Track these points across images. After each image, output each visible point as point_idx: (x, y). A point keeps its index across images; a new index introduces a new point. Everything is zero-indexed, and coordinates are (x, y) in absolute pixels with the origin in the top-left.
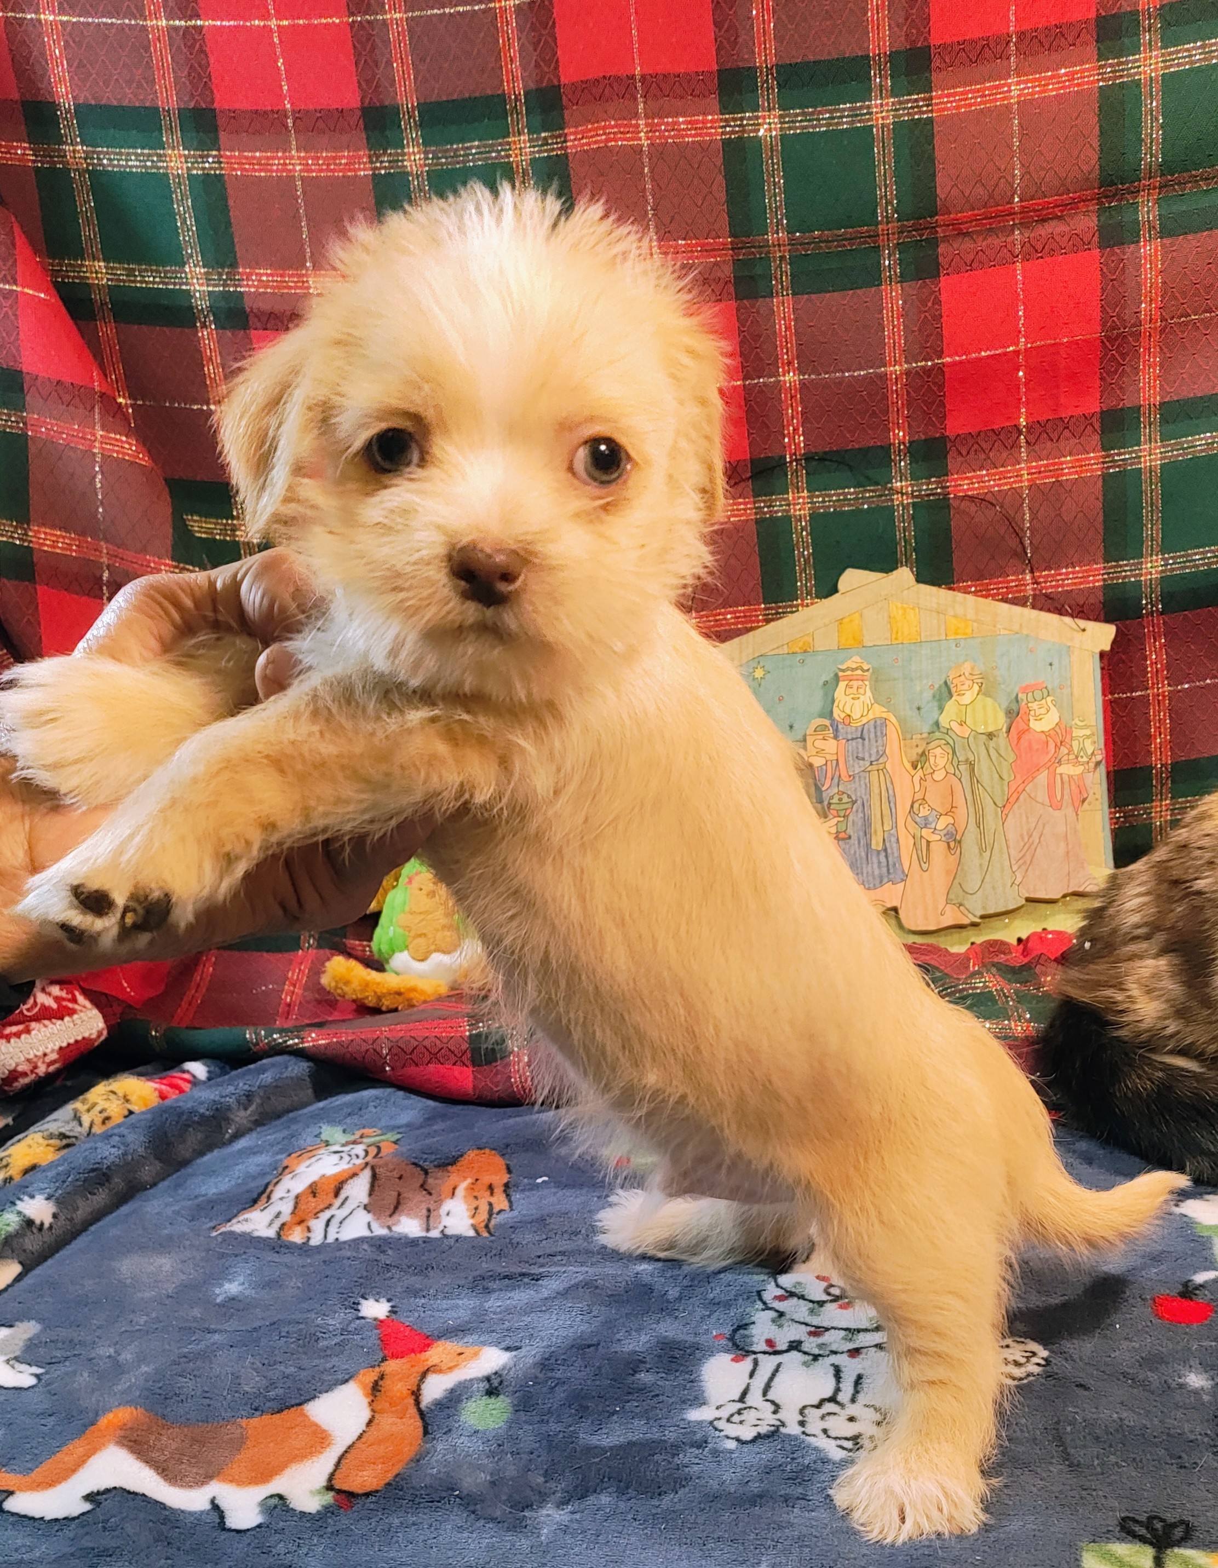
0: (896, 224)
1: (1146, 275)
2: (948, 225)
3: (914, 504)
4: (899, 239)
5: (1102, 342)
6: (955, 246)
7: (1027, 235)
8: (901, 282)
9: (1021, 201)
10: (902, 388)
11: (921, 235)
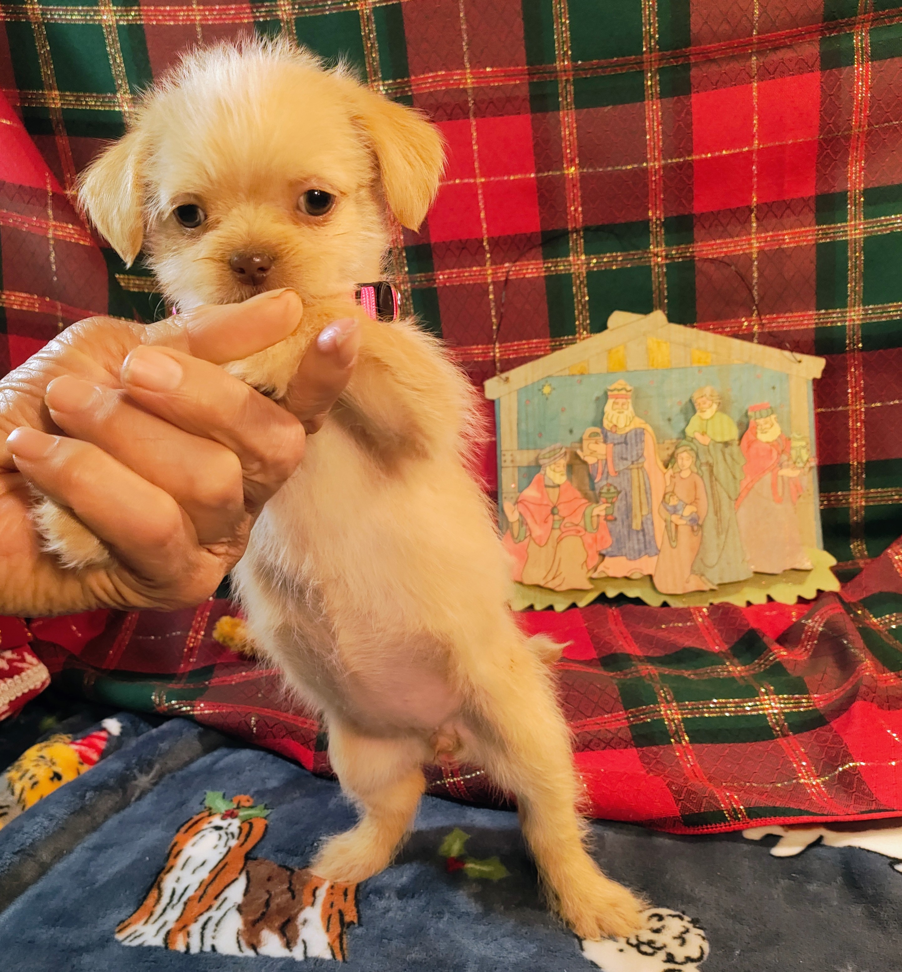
0: (657, 53)
1: (858, 91)
2: (699, 54)
3: (667, 265)
4: (660, 64)
5: (820, 143)
6: (704, 69)
7: (762, 60)
8: (660, 98)
9: (759, 33)
10: (659, 179)
11: (677, 62)
